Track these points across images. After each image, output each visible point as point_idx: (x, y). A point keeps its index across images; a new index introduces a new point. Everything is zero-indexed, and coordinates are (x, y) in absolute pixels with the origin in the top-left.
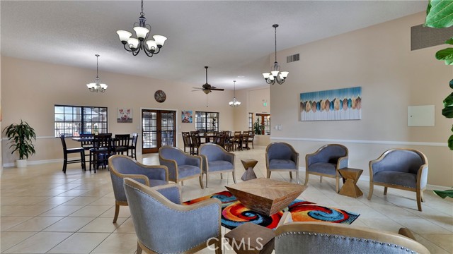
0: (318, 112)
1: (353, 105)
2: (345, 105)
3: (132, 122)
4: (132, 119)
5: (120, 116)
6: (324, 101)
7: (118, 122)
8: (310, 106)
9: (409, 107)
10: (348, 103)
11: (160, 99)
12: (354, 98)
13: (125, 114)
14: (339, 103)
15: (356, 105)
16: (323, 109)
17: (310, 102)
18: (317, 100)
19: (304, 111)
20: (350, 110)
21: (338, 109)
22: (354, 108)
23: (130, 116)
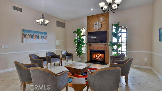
0: (32, 39)
1: (45, 38)
2: (42, 38)
6: (35, 35)
8: (28, 36)
9: (56, 41)
10: (43, 37)
12: (45, 36)
14: (41, 37)
15: (46, 38)
16: (34, 39)
17: (28, 34)
18: (32, 34)
19: (25, 38)
20: (44, 40)
21: (40, 39)
22: (45, 39)
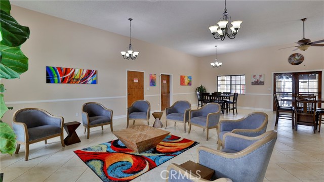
3: (263, 84)
4: (263, 82)
5: (254, 80)
7: (252, 84)
11: (296, 62)
13: (258, 78)
23: (261, 80)
